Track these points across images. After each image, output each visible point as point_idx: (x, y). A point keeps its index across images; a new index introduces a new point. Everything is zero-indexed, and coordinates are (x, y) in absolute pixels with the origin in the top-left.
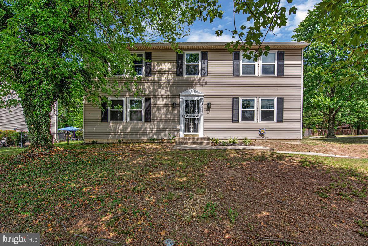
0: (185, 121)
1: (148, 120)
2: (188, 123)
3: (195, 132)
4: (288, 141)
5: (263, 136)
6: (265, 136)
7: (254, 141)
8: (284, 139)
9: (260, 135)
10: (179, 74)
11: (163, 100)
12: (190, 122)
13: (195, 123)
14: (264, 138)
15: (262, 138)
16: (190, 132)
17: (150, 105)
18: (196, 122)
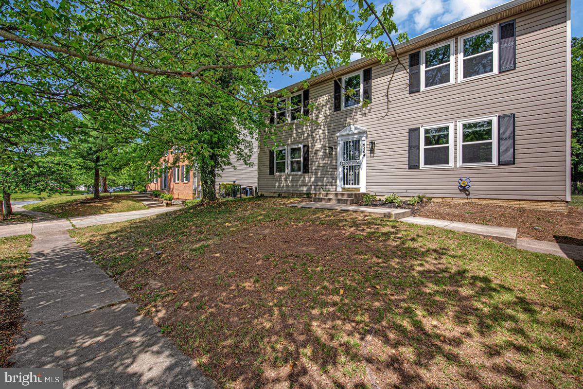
0: (344, 170)
1: (306, 170)
2: (347, 173)
3: (355, 184)
4: (530, 203)
5: (467, 193)
6: (471, 192)
7: (450, 200)
8: (520, 200)
9: (460, 190)
10: (337, 107)
11: (320, 142)
12: (350, 171)
13: (355, 173)
14: (471, 196)
15: (465, 196)
16: (350, 184)
17: (308, 150)
18: (357, 171)
